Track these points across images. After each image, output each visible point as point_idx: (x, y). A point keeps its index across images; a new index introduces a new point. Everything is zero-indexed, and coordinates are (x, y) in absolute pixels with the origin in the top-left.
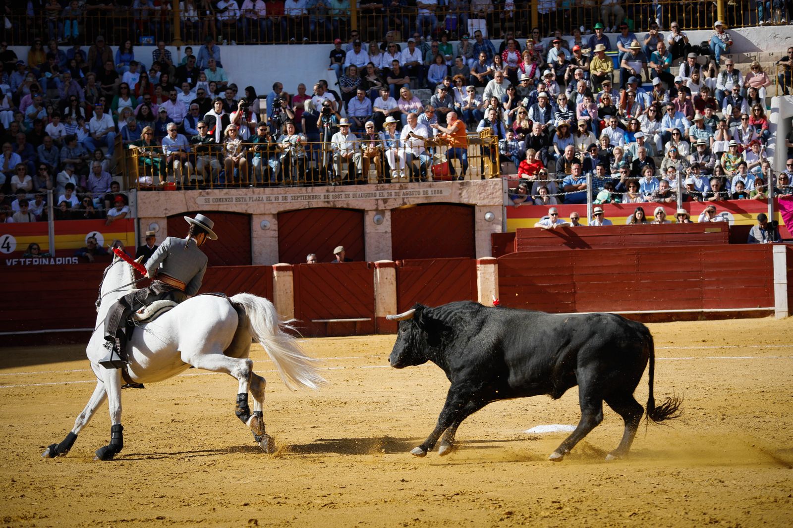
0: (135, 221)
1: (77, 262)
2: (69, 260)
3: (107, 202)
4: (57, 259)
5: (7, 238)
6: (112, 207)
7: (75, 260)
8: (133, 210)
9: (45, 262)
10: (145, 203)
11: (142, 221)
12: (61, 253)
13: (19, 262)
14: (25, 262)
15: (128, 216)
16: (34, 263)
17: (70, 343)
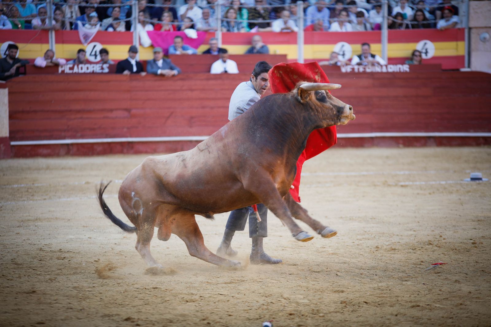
0: (466, 31)
1: (408, 70)
2: (400, 68)
3: (438, 13)
4: (389, 66)
5: (343, 46)
6: (442, 17)
7: (405, 68)
8: (464, 19)
9: (378, 69)
10: (477, 13)
11: (473, 31)
12: (392, 61)
13: (353, 69)
14: (358, 69)
15: (459, 26)
16: (368, 70)
17: (398, 147)
